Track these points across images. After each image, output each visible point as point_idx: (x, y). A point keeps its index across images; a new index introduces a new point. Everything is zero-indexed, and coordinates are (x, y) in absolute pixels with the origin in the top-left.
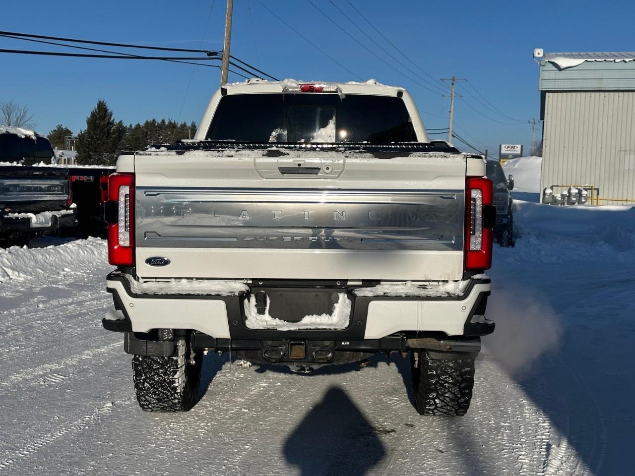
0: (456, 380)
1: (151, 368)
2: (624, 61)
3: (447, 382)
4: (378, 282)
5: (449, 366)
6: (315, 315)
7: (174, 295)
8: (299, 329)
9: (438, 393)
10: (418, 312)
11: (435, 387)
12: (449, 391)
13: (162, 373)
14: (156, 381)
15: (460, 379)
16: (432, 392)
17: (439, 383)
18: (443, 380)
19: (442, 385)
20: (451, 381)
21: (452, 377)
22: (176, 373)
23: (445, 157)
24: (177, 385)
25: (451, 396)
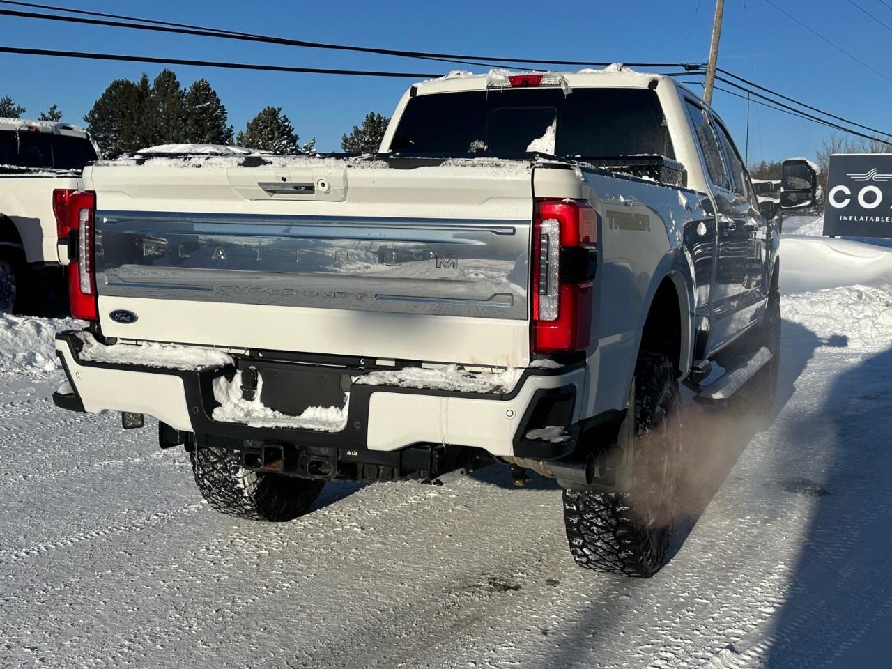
0: (607, 521)
1: (208, 461)
3: (595, 525)
4: (418, 364)
5: (595, 500)
6: (320, 407)
7: (125, 365)
8: (276, 427)
9: (584, 539)
10: (440, 415)
11: (578, 529)
12: (600, 538)
13: (221, 468)
14: (216, 479)
15: (614, 522)
16: (576, 537)
17: (583, 525)
18: (588, 521)
19: (588, 528)
20: (600, 524)
21: (601, 518)
22: (238, 471)
23: (497, 165)
24: (242, 486)
25: (605, 547)
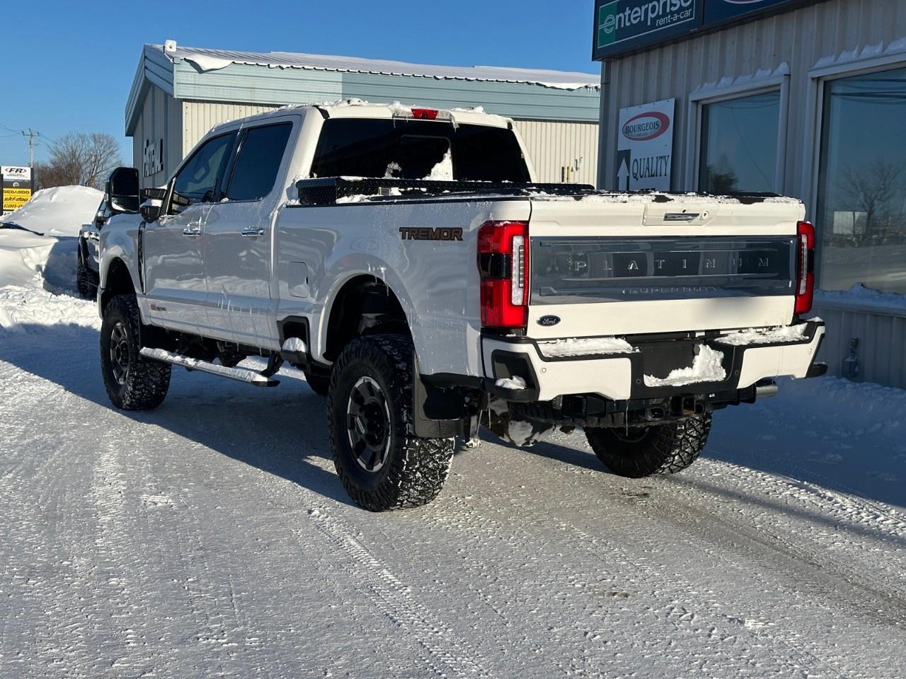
2: (280, 66)
6: (679, 369)
9: (681, 448)
11: (681, 442)
13: (437, 458)
14: (429, 469)
17: (685, 438)
18: (689, 434)
19: (687, 440)
20: (695, 435)
